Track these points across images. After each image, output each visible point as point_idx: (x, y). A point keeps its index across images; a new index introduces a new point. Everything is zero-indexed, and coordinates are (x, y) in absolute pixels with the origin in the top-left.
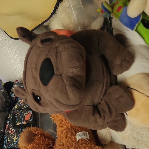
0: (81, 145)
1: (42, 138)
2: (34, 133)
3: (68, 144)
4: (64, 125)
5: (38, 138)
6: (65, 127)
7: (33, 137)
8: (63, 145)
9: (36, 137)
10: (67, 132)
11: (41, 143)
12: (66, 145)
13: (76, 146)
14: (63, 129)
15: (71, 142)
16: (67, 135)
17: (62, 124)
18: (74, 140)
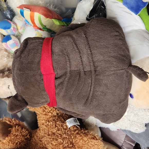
0: (73, 132)
1: (20, 128)
2: (9, 124)
3: (59, 132)
4: (49, 113)
5: (15, 130)
6: (50, 114)
7: (9, 129)
8: (54, 134)
9: (14, 129)
10: (54, 120)
11: (19, 134)
12: (58, 133)
13: (69, 134)
14: (48, 117)
15: (63, 130)
16: (56, 123)
17: (45, 112)
18: (65, 127)
